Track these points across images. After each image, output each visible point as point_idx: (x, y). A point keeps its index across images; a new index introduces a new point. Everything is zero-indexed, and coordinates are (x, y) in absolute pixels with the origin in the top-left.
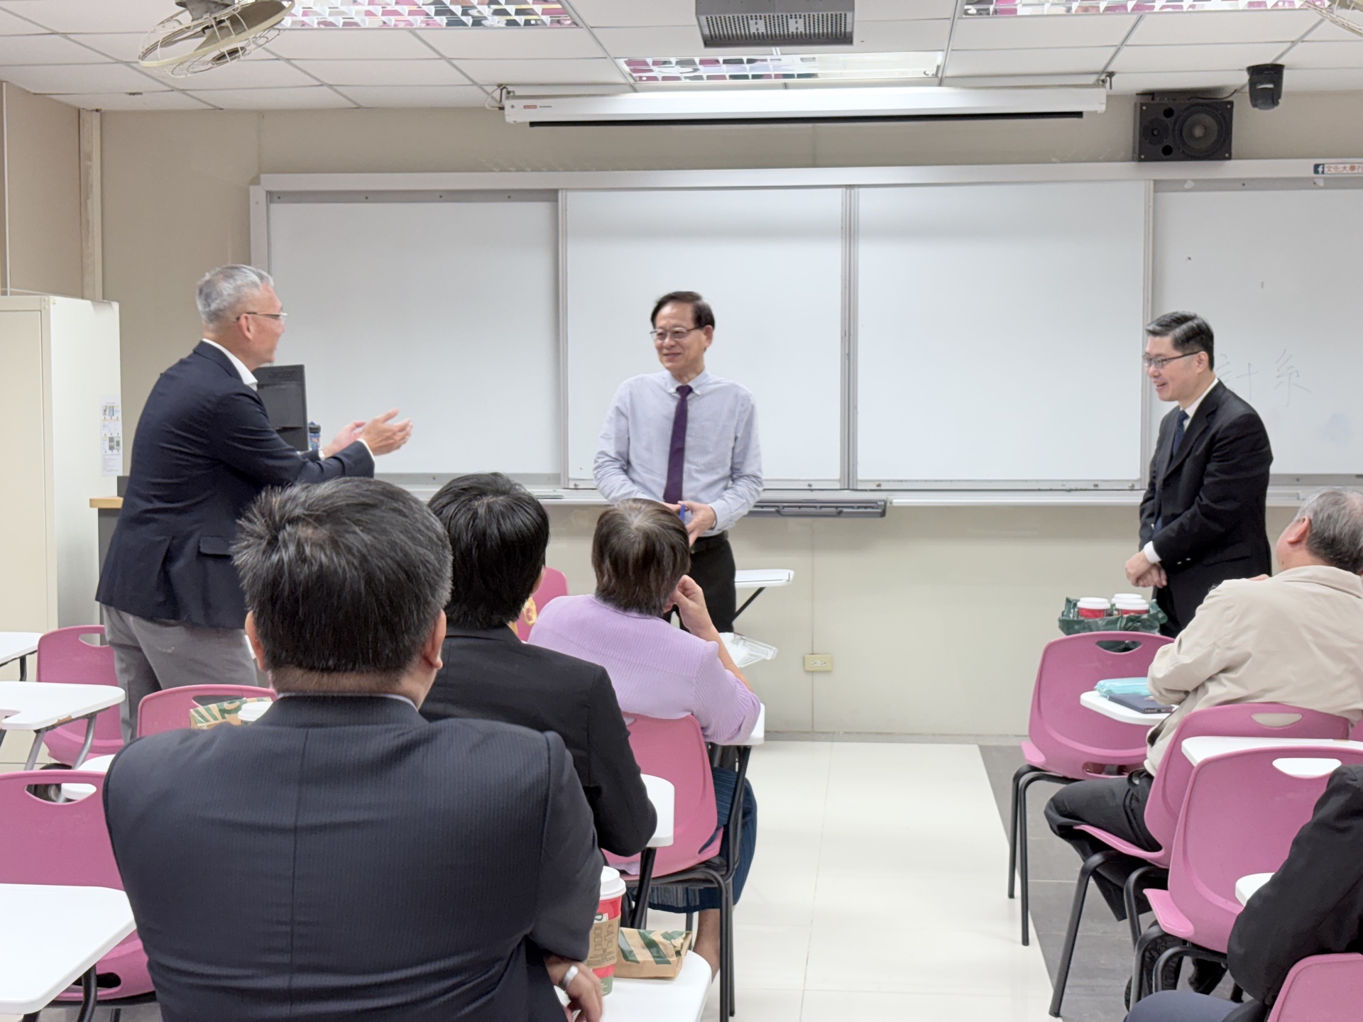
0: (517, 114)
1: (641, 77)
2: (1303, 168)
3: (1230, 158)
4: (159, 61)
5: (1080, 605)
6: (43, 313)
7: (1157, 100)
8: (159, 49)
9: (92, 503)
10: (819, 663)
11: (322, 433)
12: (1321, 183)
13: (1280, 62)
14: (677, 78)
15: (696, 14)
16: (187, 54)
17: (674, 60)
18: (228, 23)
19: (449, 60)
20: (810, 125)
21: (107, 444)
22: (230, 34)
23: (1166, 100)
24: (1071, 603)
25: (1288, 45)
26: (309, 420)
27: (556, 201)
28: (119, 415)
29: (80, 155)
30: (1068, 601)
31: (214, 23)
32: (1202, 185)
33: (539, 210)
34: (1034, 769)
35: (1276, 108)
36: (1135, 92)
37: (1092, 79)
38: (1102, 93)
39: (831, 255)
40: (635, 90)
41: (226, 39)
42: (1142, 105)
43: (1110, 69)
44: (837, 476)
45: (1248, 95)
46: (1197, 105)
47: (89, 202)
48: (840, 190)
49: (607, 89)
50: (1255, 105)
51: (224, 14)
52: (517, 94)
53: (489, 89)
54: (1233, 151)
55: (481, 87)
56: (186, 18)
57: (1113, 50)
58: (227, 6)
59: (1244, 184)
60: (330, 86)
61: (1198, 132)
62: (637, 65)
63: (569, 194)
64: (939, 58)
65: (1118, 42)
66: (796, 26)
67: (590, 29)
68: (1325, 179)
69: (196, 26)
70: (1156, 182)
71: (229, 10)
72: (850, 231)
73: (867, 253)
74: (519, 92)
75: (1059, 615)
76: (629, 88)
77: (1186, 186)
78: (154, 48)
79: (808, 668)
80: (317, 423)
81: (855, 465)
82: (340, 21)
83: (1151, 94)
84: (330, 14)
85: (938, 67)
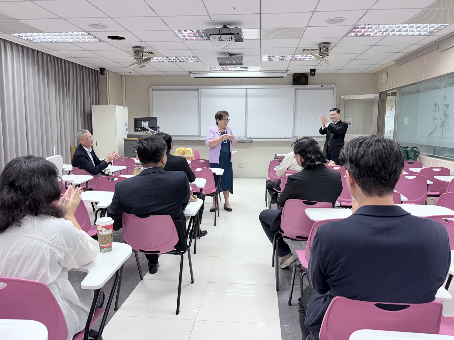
0: (192, 76)
1: (212, 70)
2: (319, 86)
3: (307, 84)
4: (131, 67)
5: (277, 155)
6: (115, 108)
7: (296, 75)
8: (131, 66)
9: (123, 139)
10: (241, 166)
11: (160, 128)
12: (322, 89)
13: (315, 69)
14: (218, 70)
15: (218, 60)
16: (135, 66)
17: (217, 67)
18: (142, 61)
19: (180, 67)
20: (240, 78)
21: (126, 129)
22: (142, 63)
23: (297, 75)
24: (276, 155)
25: (316, 66)
26: (158, 126)
27: (199, 91)
28: (128, 125)
29: (122, 83)
30: (275, 155)
31: (140, 61)
32: (303, 89)
33: (196, 92)
34: (269, 181)
35: (314, 76)
36: (292, 73)
37: (285, 71)
38: (286, 74)
39: (244, 99)
40: (211, 72)
41: (142, 64)
42: (293, 75)
43: (288, 70)
44: (244, 136)
45: (310, 74)
46: (302, 76)
47: (123, 90)
48: (245, 89)
49: (207, 72)
50: (311, 76)
51: (141, 60)
52: (192, 73)
53: (188, 72)
54: (308, 83)
55: (186, 72)
56: (135, 60)
57: (288, 66)
58: (142, 58)
59: (310, 89)
60: (162, 71)
61: (302, 80)
62: (211, 68)
63: (201, 89)
64: (260, 67)
65: (288, 65)
66: (234, 62)
67: (202, 62)
68: (323, 88)
69: (137, 62)
70: (296, 88)
71: (142, 59)
72: (246, 96)
73: (249, 99)
74: (192, 72)
75: (274, 157)
76: (210, 72)
77: (301, 89)
78: (130, 66)
79: (239, 167)
80: (159, 126)
81: (247, 134)
82: (162, 61)
83: (295, 74)
84: (160, 60)
85: (260, 69)
